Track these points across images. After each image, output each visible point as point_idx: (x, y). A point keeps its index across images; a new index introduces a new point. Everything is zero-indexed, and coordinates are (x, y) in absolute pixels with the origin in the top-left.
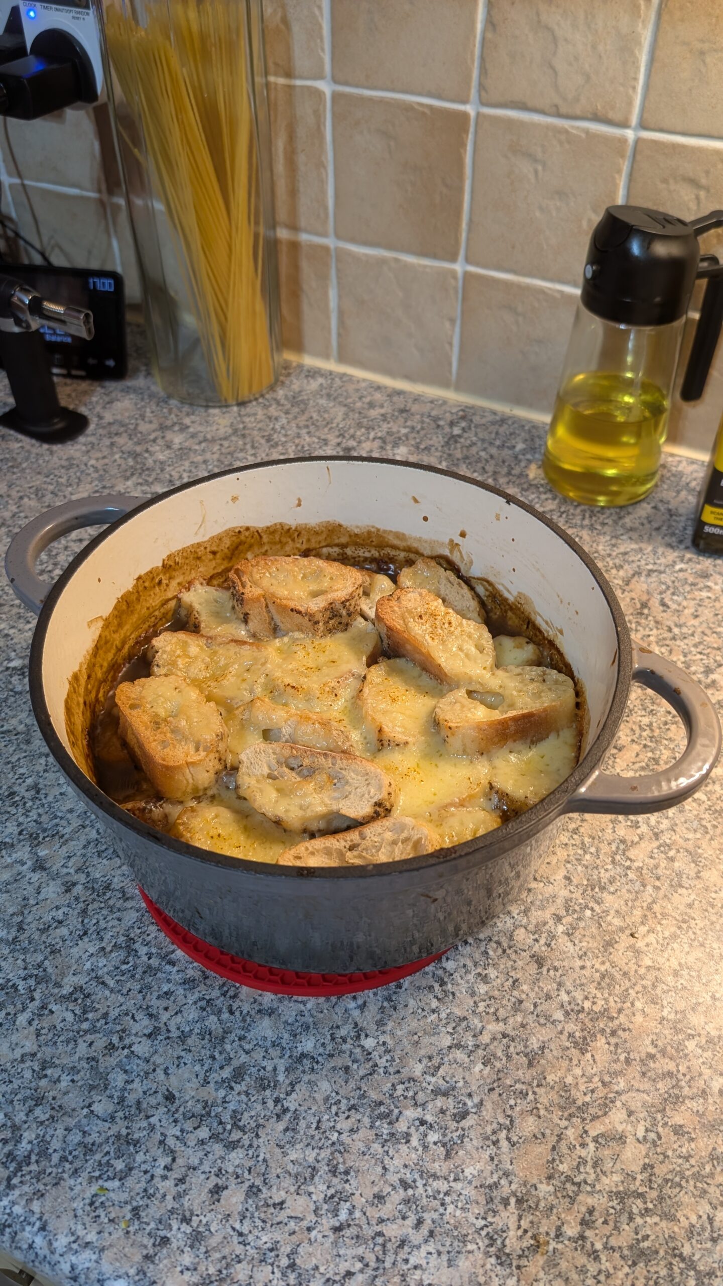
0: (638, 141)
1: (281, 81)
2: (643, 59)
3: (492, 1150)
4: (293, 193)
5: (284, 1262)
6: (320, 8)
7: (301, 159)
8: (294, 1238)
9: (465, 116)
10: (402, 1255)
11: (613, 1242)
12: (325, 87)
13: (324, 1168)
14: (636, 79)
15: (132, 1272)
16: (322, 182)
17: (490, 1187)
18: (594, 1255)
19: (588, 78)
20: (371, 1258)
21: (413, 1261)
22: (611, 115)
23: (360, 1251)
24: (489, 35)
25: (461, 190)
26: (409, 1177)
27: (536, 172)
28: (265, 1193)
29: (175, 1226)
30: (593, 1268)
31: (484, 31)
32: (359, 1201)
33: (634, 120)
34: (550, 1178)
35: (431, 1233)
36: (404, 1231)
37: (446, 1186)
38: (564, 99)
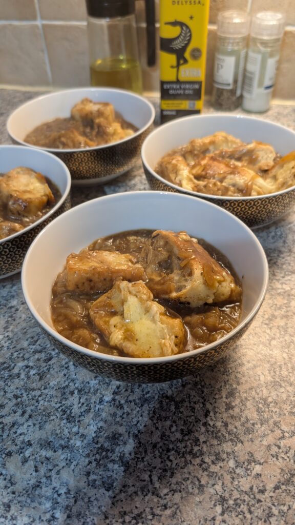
3: (65, 371)
10: (13, 430)
11: (130, 398)
17: (64, 388)
18: (121, 407)
21: (19, 432)
26: (19, 393)
30: (119, 413)
35: (30, 416)
36: (15, 418)
37: (39, 393)
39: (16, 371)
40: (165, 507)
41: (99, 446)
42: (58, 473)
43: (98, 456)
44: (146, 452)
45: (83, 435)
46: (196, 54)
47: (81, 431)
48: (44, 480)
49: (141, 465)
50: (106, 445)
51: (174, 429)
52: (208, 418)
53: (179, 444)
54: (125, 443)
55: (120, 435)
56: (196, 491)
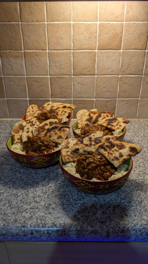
0: (27, 77)
2: (24, 67)
3: (33, 193)
8: (4, 211)
9: (2, 77)
11: (52, 196)
13: (7, 203)
14: (24, 70)
17: (34, 197)
18: (50, 198)
20: (17, 209)
21: (24, 207)
22: (22, 74)
23: (15, 209)
24: (3, 66)
25: (3, 87)
26: (21, 199)
27: (14, 83)
30: (50, 199)
31: (2, 66)
32: (14, 204)
34: (42, 193)
35: (26, 204)
36: (22, 205)
37: (27, 199)
38: (15, 73)
39: (19, 195)
41: (46, 206)
42: (36, 213)
43: (46, 209)
44: (58, 206)
45: (41, 205)
47: (40, 204)
48: (33, 215)
49: (57, 208)
50: (48, 206)
51: (64, 200)
52: (73, 197)
53: (66, 203)
54: (53, 205)
55: (51, 204)
56: (72, 211)
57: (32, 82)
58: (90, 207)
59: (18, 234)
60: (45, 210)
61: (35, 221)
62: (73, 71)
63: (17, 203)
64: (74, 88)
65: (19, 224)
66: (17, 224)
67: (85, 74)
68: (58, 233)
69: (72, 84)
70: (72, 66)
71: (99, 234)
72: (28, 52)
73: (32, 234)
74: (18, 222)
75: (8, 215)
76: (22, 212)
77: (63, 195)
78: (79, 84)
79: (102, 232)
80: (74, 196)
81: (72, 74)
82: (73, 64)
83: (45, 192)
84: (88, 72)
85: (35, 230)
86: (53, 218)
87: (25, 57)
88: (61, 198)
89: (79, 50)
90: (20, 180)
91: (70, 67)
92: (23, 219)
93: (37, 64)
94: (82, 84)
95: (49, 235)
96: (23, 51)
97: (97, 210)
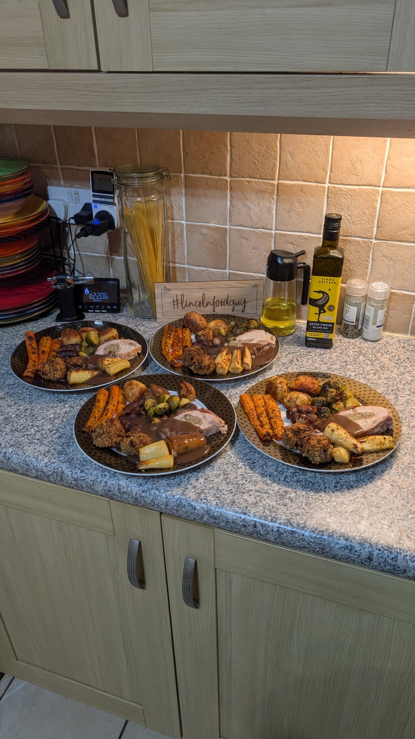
0: (275, 233)
1: (170, 221)
2: (274, 213)
3: (262, 468)
4: (174, 252)
5: (216, 489)
6: (182, 202)
7: (176, 242)
9: (226, 229)
10: (243, 486)
11: (292, 480)
12: (184, 222)
13: (222, 474)
14: (273, 218)
15: (181, 493)
16: (183, 248)
18: (288, 482)
19: (260, 218)
20: (236, 487)
21: (246, 486)
22: (267, 227)
23: (233, 486)
24: (231, 208)
25: (226, 249)
26: (243, 474)
27: (248, 243)
28: (209, 479)
29: (189, 486)
31: (230, 207)
32: (231, 478)
33: (274, 228)
34: (276, 471)
35: (249, 482)
36: (243, 482)
37: (252, 475)
38: (254, 224)
39: (240, 466)
40: (308, 513)
42: (264, 500)
43: (280, 497)
45: (273, 490)
46: (332, 308)
47: (272, 488)
48: (259, 501)
50: (283, 494)
54: (291, 494)
56: (320, 510)
57: (284, 243)
58: (352, 512)
59: (235, 522)
60: (279, 499)
61: (261, 510)
62: (377, 230)
63: (236, 478)
64: (372, 266)
65: (238, 509)
66: (235, 507)
67: (402, 239)
68: (293, 535)
69: (371, 256)
70: (376, 220)
71: (356, 553)
72: (286, 185)
73: (255, 526)
74: (236, 505)
75: (223, 492)
76: (243, 493)
77: (310, 482)
78: (386, 258)
79: (361, 552)
80: (329, 488)
81: (374, 237)
82: (379, 215)
83: (281, 471)
84: (411, 237)
85: (260, 523)
86: (288, 512)
87: (279, 195)
88: (307, 486)
89: (398, 188)
90: (243, 442)
91: (371, 223)
92: (244, 503)
93: (301, 210)
94: (392, 260)
95: (280, 535)
96: (275, 182)
97: (362, 519)
